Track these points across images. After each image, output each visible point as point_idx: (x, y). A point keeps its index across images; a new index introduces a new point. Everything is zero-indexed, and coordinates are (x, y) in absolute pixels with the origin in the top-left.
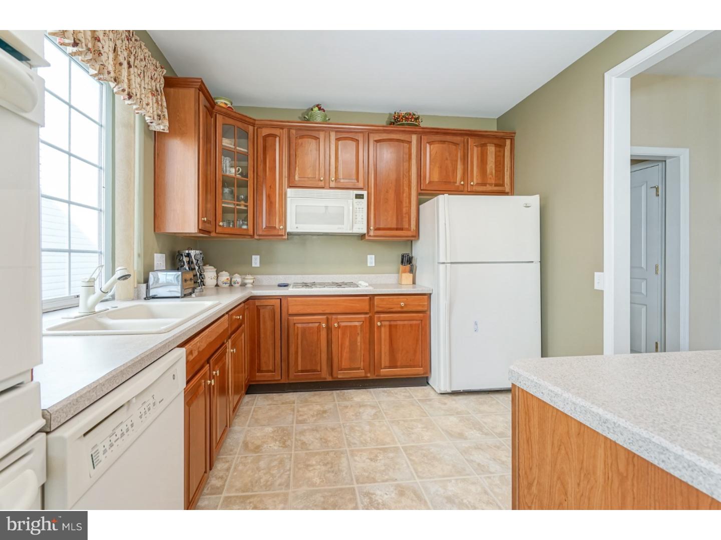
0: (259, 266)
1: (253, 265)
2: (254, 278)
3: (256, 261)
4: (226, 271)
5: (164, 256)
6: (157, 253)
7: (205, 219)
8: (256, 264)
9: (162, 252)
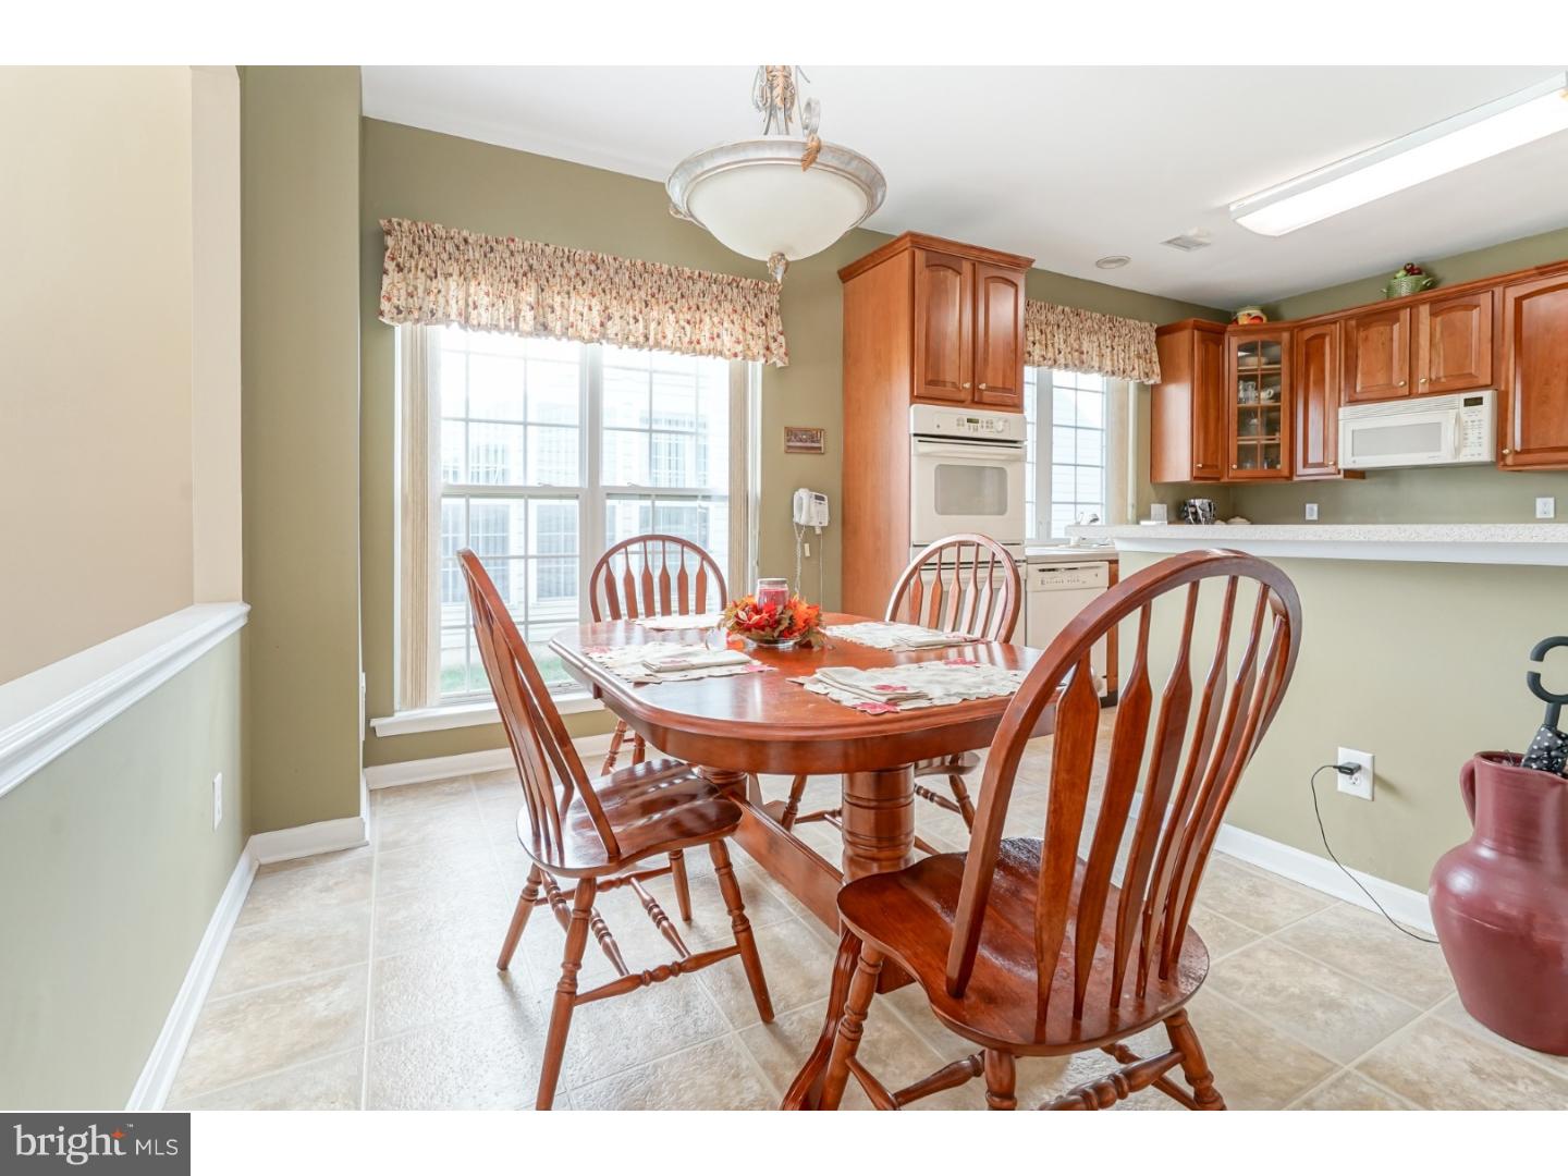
0: (1316, 518)
5: (1165, 506)
6: (1154, 503)
7: (1200, 465)
8: (1312, 515)
9: (1161, 502)
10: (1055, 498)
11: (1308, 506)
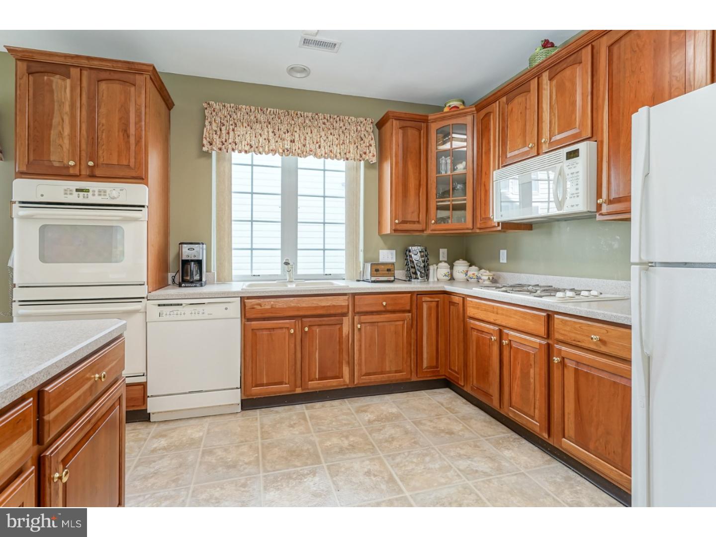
0: (506, 262)
1: (501, 261)
2: (494, 275)
3: (503, 254)
4: (476, 266)
5: (394, 251)
6: (383, 249)
7: (397, 221)
8: (503, 260)
9: (390, 248)
10: (299, 247)
11: (501, 251)
